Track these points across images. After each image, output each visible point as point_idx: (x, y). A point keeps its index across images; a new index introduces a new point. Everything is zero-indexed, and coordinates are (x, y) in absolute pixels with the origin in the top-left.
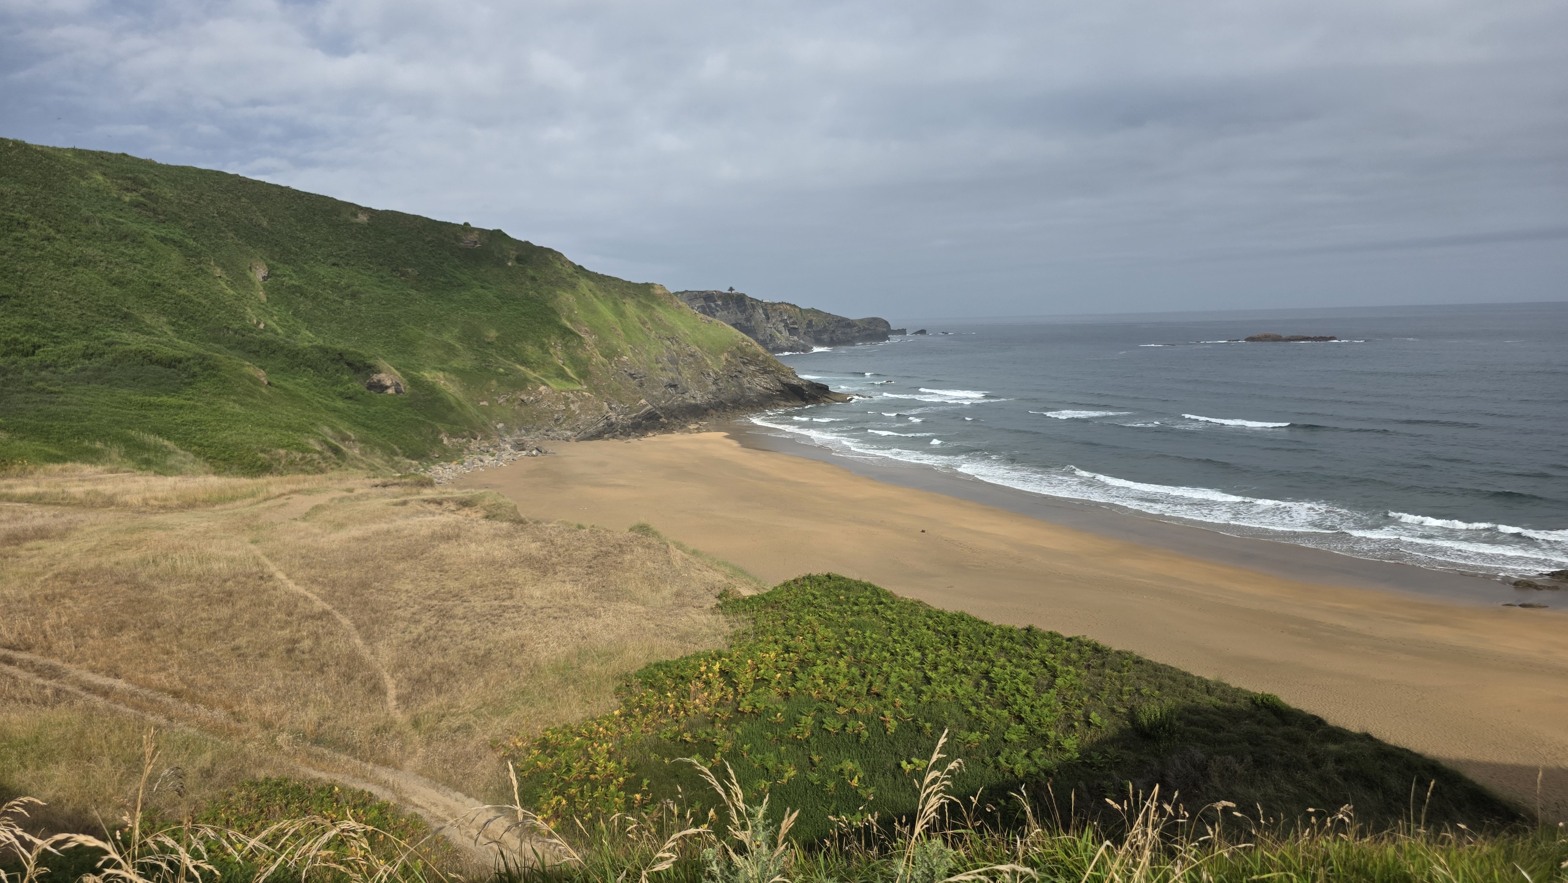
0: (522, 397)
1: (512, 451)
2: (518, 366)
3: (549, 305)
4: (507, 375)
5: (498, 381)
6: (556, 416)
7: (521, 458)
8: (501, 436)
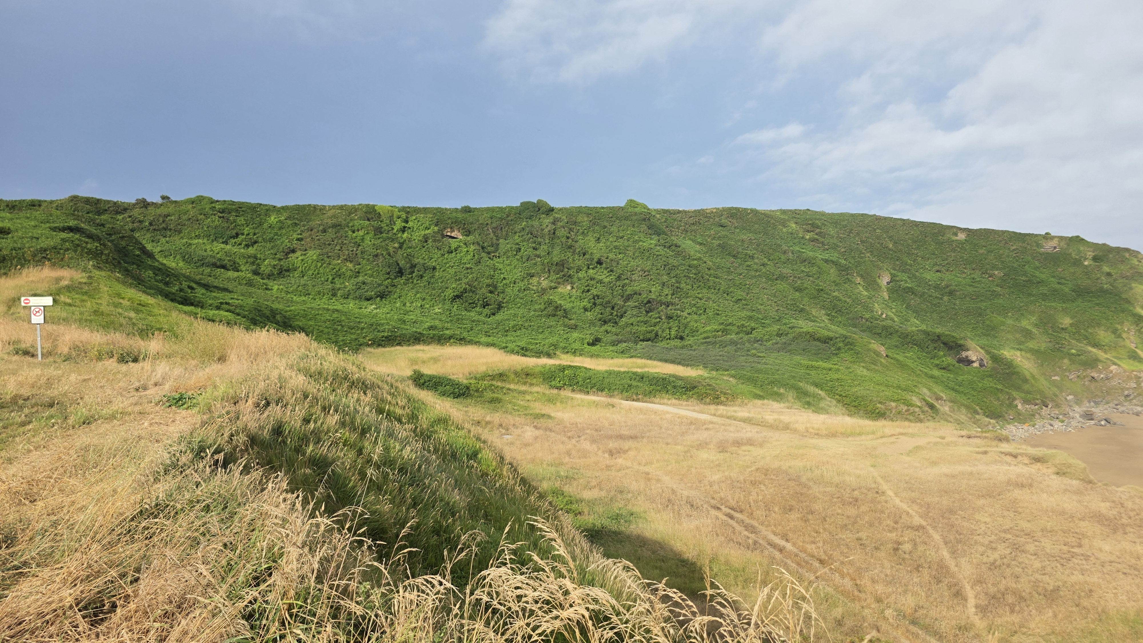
0: (1092, 374)
1: (1081, 420)
2: (1090, 349)
3: (1124, 296)
4: (1079, 355)
5: (1070, 360)
6: (1126, 393)
7: (1090, 427)
8: (1070, 406)
